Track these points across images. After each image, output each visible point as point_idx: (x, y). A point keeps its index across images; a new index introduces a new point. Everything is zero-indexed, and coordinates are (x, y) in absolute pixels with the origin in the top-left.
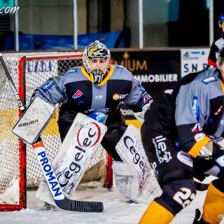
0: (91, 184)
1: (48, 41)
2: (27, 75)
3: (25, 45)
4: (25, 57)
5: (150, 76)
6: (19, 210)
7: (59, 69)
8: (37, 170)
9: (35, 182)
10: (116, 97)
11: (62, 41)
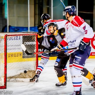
1: (20, 29)
11: (25, 29)
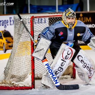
0: (65, 76)
2: (34, 25)
3: (33, 10)
4: (33, 16)
5: (93, 25)
6: (31, 89)
7: (49, 22)
8: (39, 70)
9: (39, 76)
10: (79, 35)
